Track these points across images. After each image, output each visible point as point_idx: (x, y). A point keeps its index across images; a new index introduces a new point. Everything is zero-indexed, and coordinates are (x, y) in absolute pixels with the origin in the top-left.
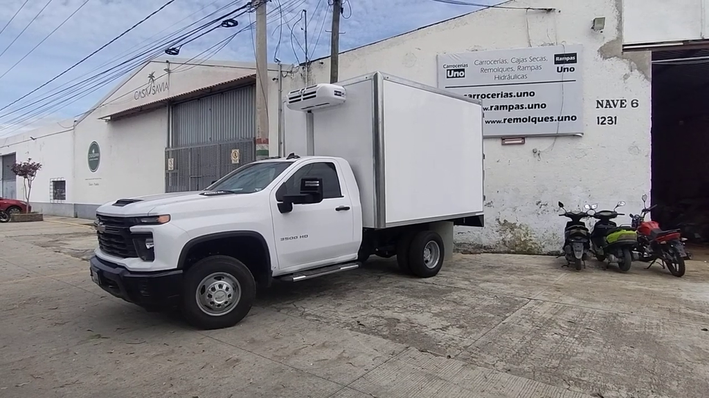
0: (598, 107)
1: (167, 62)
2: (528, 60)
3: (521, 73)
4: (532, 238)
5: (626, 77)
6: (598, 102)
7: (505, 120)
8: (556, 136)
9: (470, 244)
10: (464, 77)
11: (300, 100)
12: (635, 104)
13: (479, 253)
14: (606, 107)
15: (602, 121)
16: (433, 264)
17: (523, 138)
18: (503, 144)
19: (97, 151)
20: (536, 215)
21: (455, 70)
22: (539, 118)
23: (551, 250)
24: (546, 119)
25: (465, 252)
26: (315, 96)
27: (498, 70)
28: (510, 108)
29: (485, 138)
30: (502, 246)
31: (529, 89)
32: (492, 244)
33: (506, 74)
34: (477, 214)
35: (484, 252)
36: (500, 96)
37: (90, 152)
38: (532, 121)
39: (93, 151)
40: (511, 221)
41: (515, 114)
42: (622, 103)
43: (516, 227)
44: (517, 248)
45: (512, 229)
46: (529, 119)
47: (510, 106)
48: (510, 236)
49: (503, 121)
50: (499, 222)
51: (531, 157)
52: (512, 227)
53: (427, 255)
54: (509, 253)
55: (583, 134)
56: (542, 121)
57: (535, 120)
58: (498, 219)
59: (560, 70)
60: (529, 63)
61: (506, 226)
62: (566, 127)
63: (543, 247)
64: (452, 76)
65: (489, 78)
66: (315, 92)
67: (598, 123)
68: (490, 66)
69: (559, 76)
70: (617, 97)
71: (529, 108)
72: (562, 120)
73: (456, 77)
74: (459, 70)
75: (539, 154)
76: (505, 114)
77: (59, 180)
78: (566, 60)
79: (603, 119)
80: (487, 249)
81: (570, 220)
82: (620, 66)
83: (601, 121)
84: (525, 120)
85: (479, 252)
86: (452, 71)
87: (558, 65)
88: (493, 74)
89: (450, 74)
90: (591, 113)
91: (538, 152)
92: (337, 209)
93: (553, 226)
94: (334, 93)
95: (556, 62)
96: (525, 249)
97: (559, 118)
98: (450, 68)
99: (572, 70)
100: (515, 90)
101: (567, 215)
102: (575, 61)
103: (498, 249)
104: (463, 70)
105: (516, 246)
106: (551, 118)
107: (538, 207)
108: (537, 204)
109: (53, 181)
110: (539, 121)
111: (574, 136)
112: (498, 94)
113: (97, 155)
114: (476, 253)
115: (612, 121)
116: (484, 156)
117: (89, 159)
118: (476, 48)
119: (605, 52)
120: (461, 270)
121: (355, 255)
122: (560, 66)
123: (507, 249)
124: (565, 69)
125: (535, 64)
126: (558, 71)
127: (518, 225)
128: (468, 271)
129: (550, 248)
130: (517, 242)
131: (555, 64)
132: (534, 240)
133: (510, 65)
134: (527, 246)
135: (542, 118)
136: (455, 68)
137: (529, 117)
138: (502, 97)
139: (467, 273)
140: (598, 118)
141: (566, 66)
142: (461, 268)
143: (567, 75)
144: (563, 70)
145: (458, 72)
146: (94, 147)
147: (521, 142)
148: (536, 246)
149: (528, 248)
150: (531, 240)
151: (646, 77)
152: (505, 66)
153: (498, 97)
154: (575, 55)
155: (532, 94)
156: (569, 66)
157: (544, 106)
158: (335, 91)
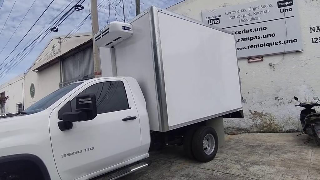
0: (311, 32)
1: (59, 38)
2: (260, 7)
3: (256, 16)
4: (275, 122)
6: (311, 28)
7: (248, 47)
8: (284, 54)
9: (233, 128)
10: (219, 23)
11: (100, 37)
13: (240, 134)
14: (317, 31)
16: (211, 150)
17: (262, 57)
18: (249, 62)
19: (34, 88)
20: (276, 106)
21: (213, 20)
22: (271, 43)
23: (289, 129)
24: (276, 43)
25: (231, 134)
26: (108, 32)
27: (241, 16)
28: (251, 39)
29: (239, 59)
30: (255, 128)
31: (262, 26)
32: (248, 127)
33: (246, 18)
34: (238, 110)
35: (243, 133)
36: (244, 32)
37: (31, 89)
38: (267, 45)
39: (32, 88)
40: (259, 111)
41: (254, 42)
43: (263, 115)
44: (265, 129)
45: (260, 116)
46: (265, 45)
47: (251, 38)
48: (259, 121)
49: (247, 48)
50: (252, 113)
51: (268, 68)
52: (260, 115)
53: (205, 144)
54: (260, 132)
55: (303, 50)
56: (273, 45)
57: (269, 45)
58: (250, 111)
59: (282, 11)
60: (260, 10)
61: (256, 114)
62: (291, 47)
63: (283, 127)
64: (212, 23)
65: (236, 22)
66: (108, 29)
67: (313, 42)
68: (236, 14)
69: (282, 15)
71: (264, 37)
72: (287, 43)
73: (215, 24)
74: (216, 19)
75: (273, 67)
76: (248, 43)
77: (20, 103)
78: (285, 4)
79: (316, 39)
80: (245, 131)
81: (304, 108)
83: (314, 40)
84: (262, 45)
85: (239, 132)
86: (212, 20)
87: (280, 8)
88: (238, 19)
89: (211, 22)
90: (306, 36)
91: (272, 65)
92: (124, 120)
93: (288, 113)
94: (122, 28)
95: (279, 7)
96: (271, 129)
97: (285, 41)
98: (210, 19)
99: (291, 10)
100: (253, 27)
101: (301, 105)
102: (292, 4)
103: (252, 130)
104: (219, 19)
105: (264, 127)
106: (279, 42)
107: (276, 101)
108: (276, 99)
109: (18, 104)
110: (271, 45)
111: (297, 52)
112: (242, 31)
113: (33, 90)
114: (237, 134)
116: (239, 70)
117: (31, 92)
118: (225, 5)
120: (231, 151)
122: (282, 8)
123: (258, 130)
124: (285, 10)
125: (265, 9)
126: (281, 12)
127: (264, 113)
128: (237, 152)
129: (288, 128)
130: (265, 125)
131: (278, 8)
132: (276, 123)
133: (248, 12)
134: (272, 127)
135: (273, 43)
136: (213, 18)
137: (265, 43)
138: (245, 32)
139: (236, 155)
140: (312, 39)
141: (286, 8)
142: (230, 149)
143: (288, 14)
144: (284, 11)
145: (215, 21)
146: (32, 86)
147: (260, 59)
148: (278, 127)
149: (272, 128)
150: (274, 123)
152: (245, 13)
153: (242, 33)
155: (265, 28)
156: (288, 7)
157: (274, 35)
158: (123, 26)
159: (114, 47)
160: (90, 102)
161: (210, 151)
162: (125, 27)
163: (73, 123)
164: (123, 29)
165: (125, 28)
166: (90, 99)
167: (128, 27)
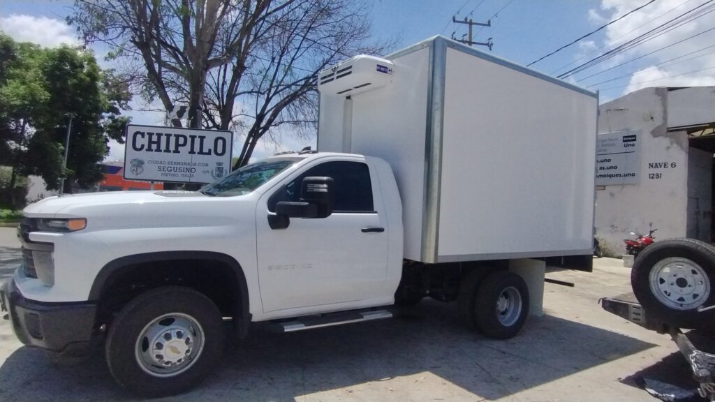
0: (650, 168)
2: (608, 140)
3: (604, 148)
5: (668, 148)
6: (650, 164)
8: (623, 185)
11: (333, 79)
12: (673, 165)
14: (655, 168)
15: (652, 176)
16: (511, 318)
17: (604, 186)
22: (613, 175)
24: (617, 175)
26: (350, 73)
31: (607, 157)
42: (665, 165)
46: (608, 176)
51: (609, 197)
56: (615, 177)
57: (610, 176)
59: (626, 146)
60: (608, 142)
66: (350, 67)
67: (650, 178)
69: (625, 149)
70: (661, 161)
71: (607, 169)
72: (626, 176)
78: (630, 139)
82: (664, 141)
84: (605, 176)
87: (624, 143)
90: (645, 171)
91: (613, 194)
92: (363, 231)
94: (376, 68)
95: (624, 141)
97: (624, 174)
99: (633, 145)
100: (600, 158)
102: (635, 140)
106: (620, 175)
110: (613, 177)
115: (659, 176)
119: (655, 133)
121: (389, 299)
122: (626, 143)
125: (611, 142)
126: (624, 146)
135: (615, 175)
137: (607, 174)
140: (650, 174)
141: (629, 143)
143: (630, 149)
144: (628, 145)
147: (603, 188)
151: (682, 148)
154: (635, 136)
155: (609, 161)
156: (631, 143)
157: (616, 168)
158: (378, 66)
159: (352, 98)
160: (325, 190)
161: (509, 321)
162: (381, 66)
163: (291, 219)
164: (378, 70)
165: (382, 69)
166: (325, 186)
167: (387, 68)
